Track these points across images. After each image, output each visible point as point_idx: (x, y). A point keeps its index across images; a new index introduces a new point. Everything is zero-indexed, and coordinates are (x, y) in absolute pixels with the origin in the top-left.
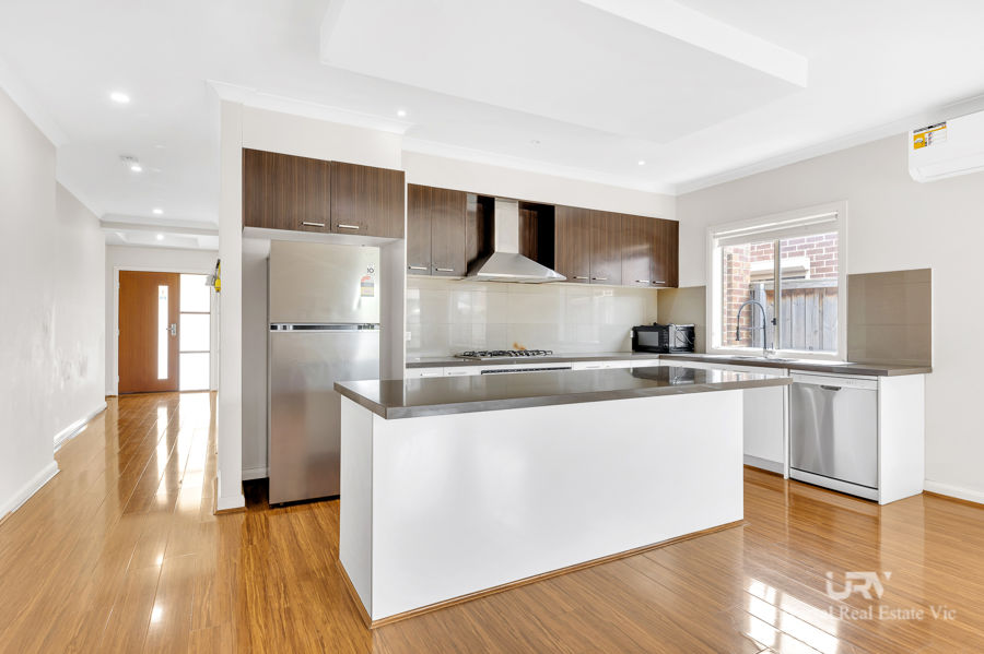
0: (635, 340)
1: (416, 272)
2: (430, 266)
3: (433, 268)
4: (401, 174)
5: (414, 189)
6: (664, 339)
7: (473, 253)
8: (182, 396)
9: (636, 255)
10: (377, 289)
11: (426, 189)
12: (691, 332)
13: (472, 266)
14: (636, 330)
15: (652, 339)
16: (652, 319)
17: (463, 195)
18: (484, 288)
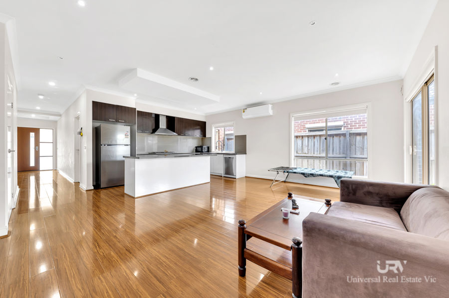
0: (196, 150)
1: (139, 132)
2: (142, 131)
3: (143, 131)
4: (135, 109)
5: (139, 112)
6: (202, 149)
7: (154, 127)
8: (40, 172)
9: (197, 129)
10: (129, 137)
11: (141, 112)
12: (208, 148)
13: (154, 131)
14: (196, 147)
15: (199, 149)
16: (201, 144)
17: (152, 113)
18: (157, 136)
